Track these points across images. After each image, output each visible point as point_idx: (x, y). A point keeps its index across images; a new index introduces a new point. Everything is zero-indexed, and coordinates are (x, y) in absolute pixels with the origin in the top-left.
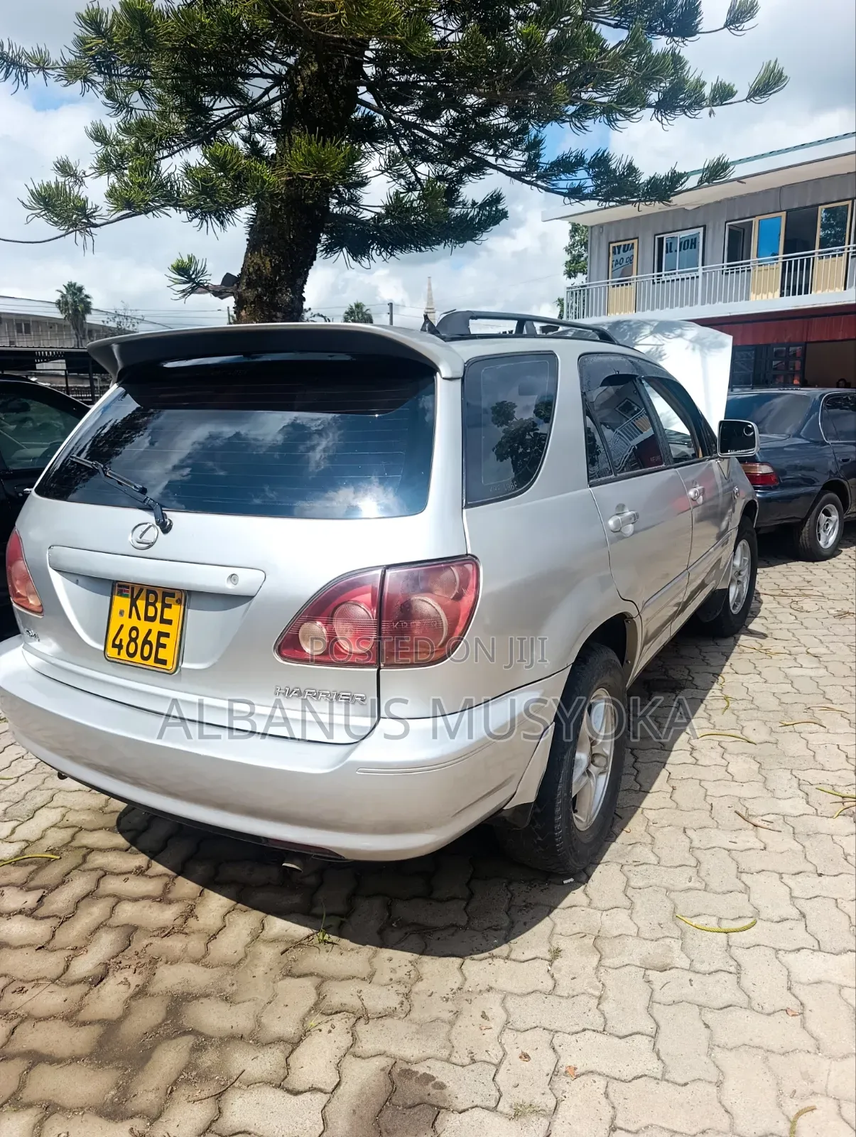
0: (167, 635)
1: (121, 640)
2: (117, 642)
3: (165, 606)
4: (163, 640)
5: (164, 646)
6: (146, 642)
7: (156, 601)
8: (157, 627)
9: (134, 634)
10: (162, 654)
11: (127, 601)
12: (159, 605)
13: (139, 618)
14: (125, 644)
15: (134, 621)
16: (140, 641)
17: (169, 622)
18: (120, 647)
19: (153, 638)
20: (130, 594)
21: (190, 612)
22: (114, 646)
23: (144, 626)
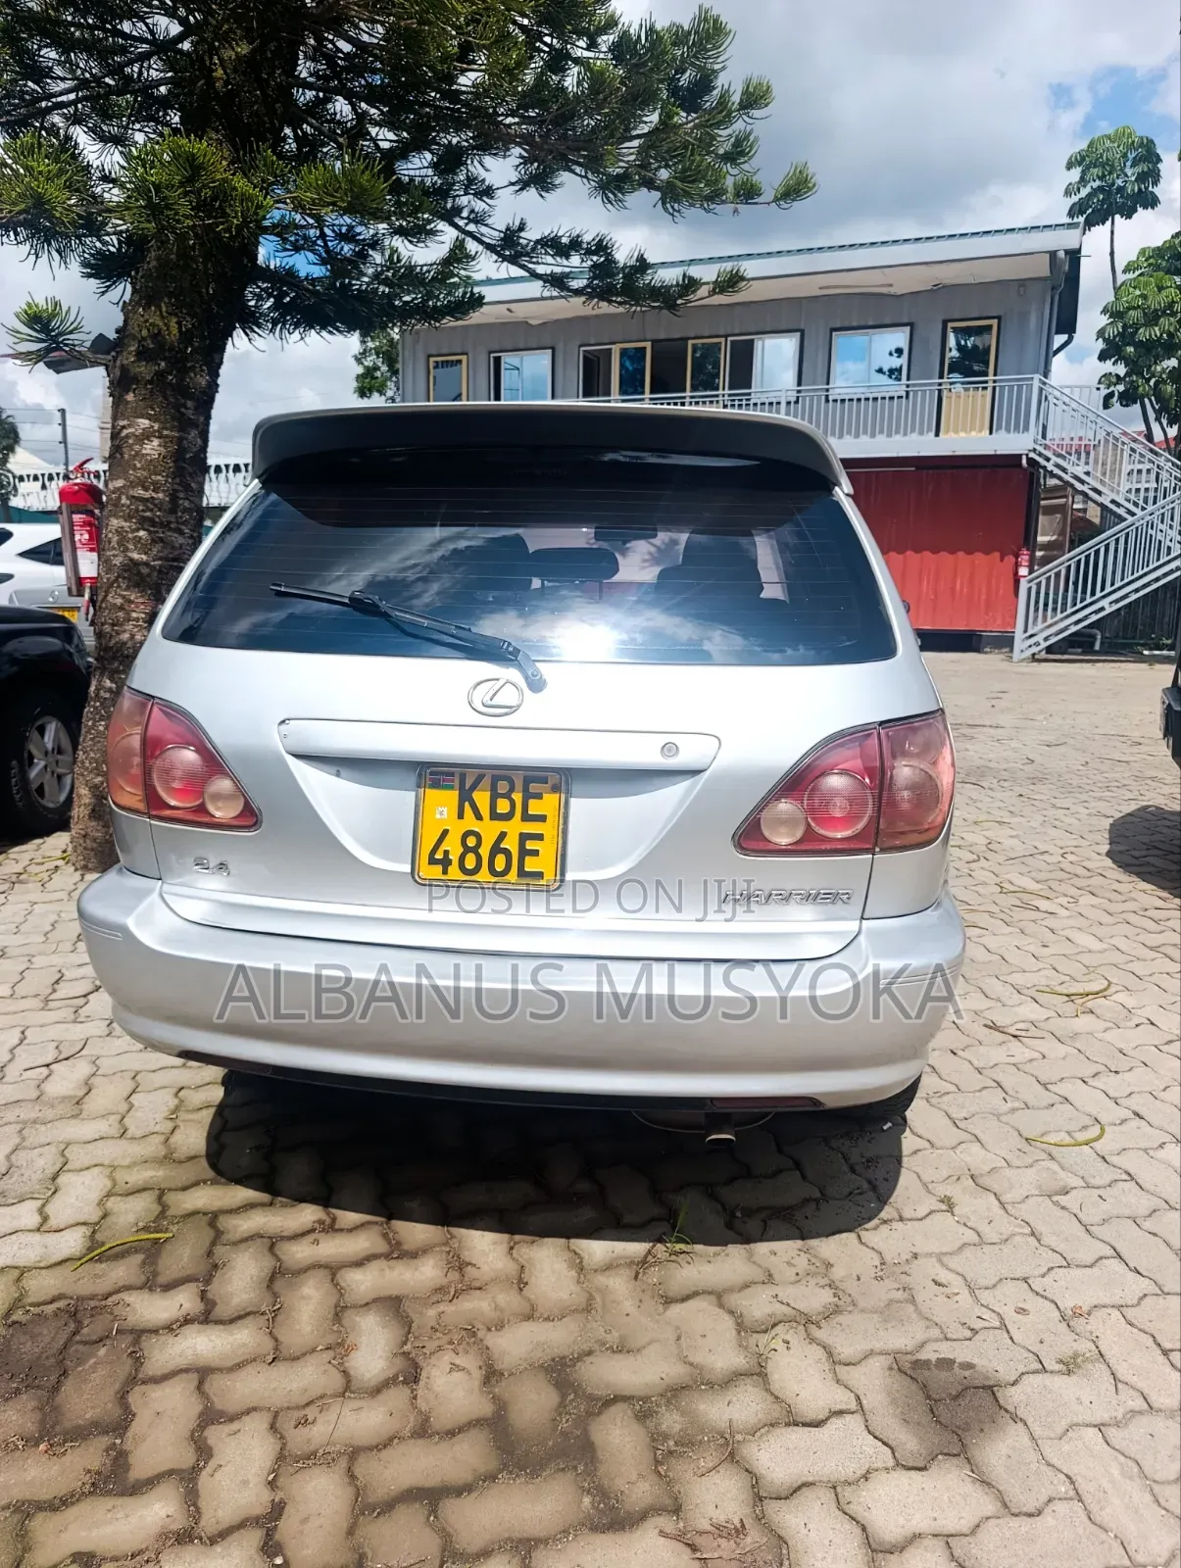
0: (539, 837)
1: (446, 853)
2: (439, 856)
3: (528, 796)
4: (530, 845)
5: (535, 853)
6: (496, 849)
7: (512, 789)
8: (515, 827)
9: (471, 842)
10: (531, 865)
11: (453, 796)
12: (517, 797)
13: (479, 817)
14: (454, 857)
15: (470, 822)
16: (484, 851)
17: (542, 818)
18: (445, 863)
19: (511, 844)
20: (457, 783)
21: (573, 801)
22: (432, 861)
23: (489, 831)
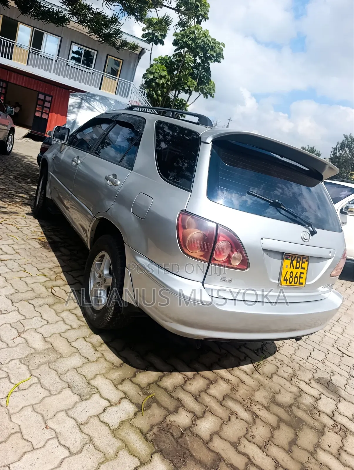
0: (303, 273)
1: (287, 277)
2: (285, 279)
3: (303, 262)
4: (302, 275)
5: (302, 278)
6: (296, 277)
8: (300, 270)
9: (291, 275)
10: (302, 281)
11: (290, 261)
12: (301, 262)
13: (293, 268)
14: (288, 279)
15: (292, 270)
16: (293, 277)
17: (304, 268)
18: (286, 280)
19: (298, 275)
20: (290, 259)
21: (310, 264)
22: (284, 280)
23: (295, 271)
